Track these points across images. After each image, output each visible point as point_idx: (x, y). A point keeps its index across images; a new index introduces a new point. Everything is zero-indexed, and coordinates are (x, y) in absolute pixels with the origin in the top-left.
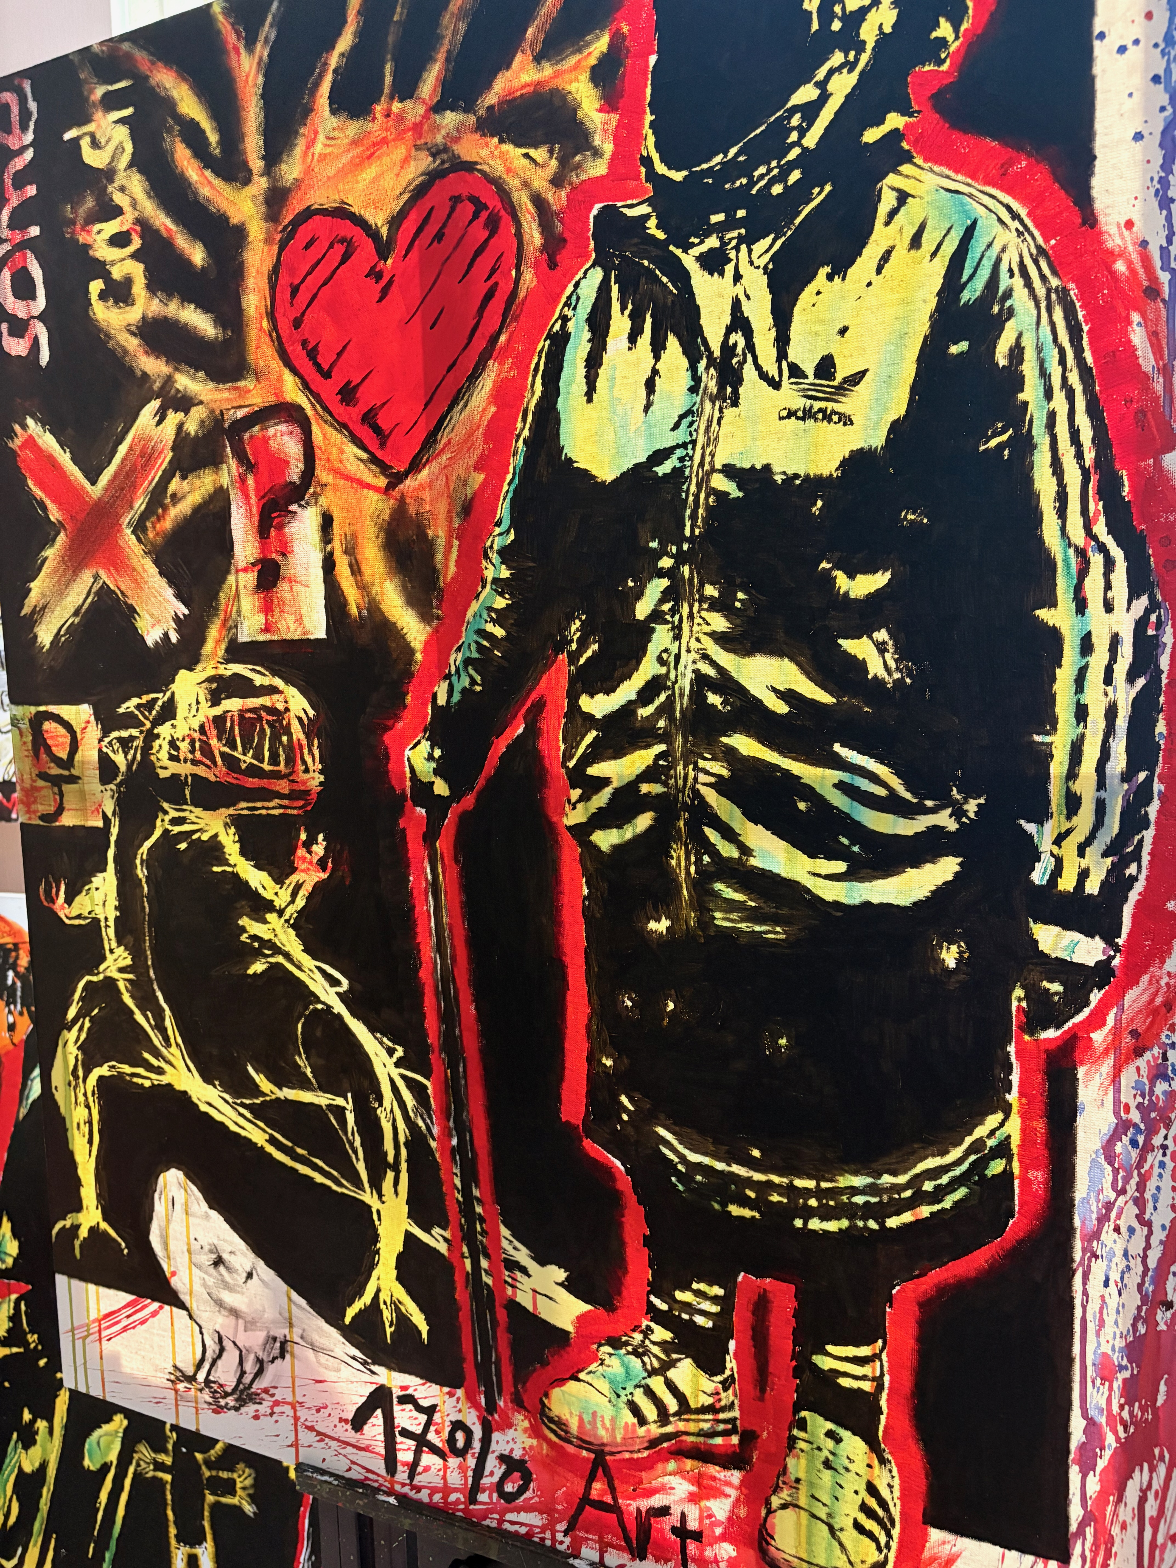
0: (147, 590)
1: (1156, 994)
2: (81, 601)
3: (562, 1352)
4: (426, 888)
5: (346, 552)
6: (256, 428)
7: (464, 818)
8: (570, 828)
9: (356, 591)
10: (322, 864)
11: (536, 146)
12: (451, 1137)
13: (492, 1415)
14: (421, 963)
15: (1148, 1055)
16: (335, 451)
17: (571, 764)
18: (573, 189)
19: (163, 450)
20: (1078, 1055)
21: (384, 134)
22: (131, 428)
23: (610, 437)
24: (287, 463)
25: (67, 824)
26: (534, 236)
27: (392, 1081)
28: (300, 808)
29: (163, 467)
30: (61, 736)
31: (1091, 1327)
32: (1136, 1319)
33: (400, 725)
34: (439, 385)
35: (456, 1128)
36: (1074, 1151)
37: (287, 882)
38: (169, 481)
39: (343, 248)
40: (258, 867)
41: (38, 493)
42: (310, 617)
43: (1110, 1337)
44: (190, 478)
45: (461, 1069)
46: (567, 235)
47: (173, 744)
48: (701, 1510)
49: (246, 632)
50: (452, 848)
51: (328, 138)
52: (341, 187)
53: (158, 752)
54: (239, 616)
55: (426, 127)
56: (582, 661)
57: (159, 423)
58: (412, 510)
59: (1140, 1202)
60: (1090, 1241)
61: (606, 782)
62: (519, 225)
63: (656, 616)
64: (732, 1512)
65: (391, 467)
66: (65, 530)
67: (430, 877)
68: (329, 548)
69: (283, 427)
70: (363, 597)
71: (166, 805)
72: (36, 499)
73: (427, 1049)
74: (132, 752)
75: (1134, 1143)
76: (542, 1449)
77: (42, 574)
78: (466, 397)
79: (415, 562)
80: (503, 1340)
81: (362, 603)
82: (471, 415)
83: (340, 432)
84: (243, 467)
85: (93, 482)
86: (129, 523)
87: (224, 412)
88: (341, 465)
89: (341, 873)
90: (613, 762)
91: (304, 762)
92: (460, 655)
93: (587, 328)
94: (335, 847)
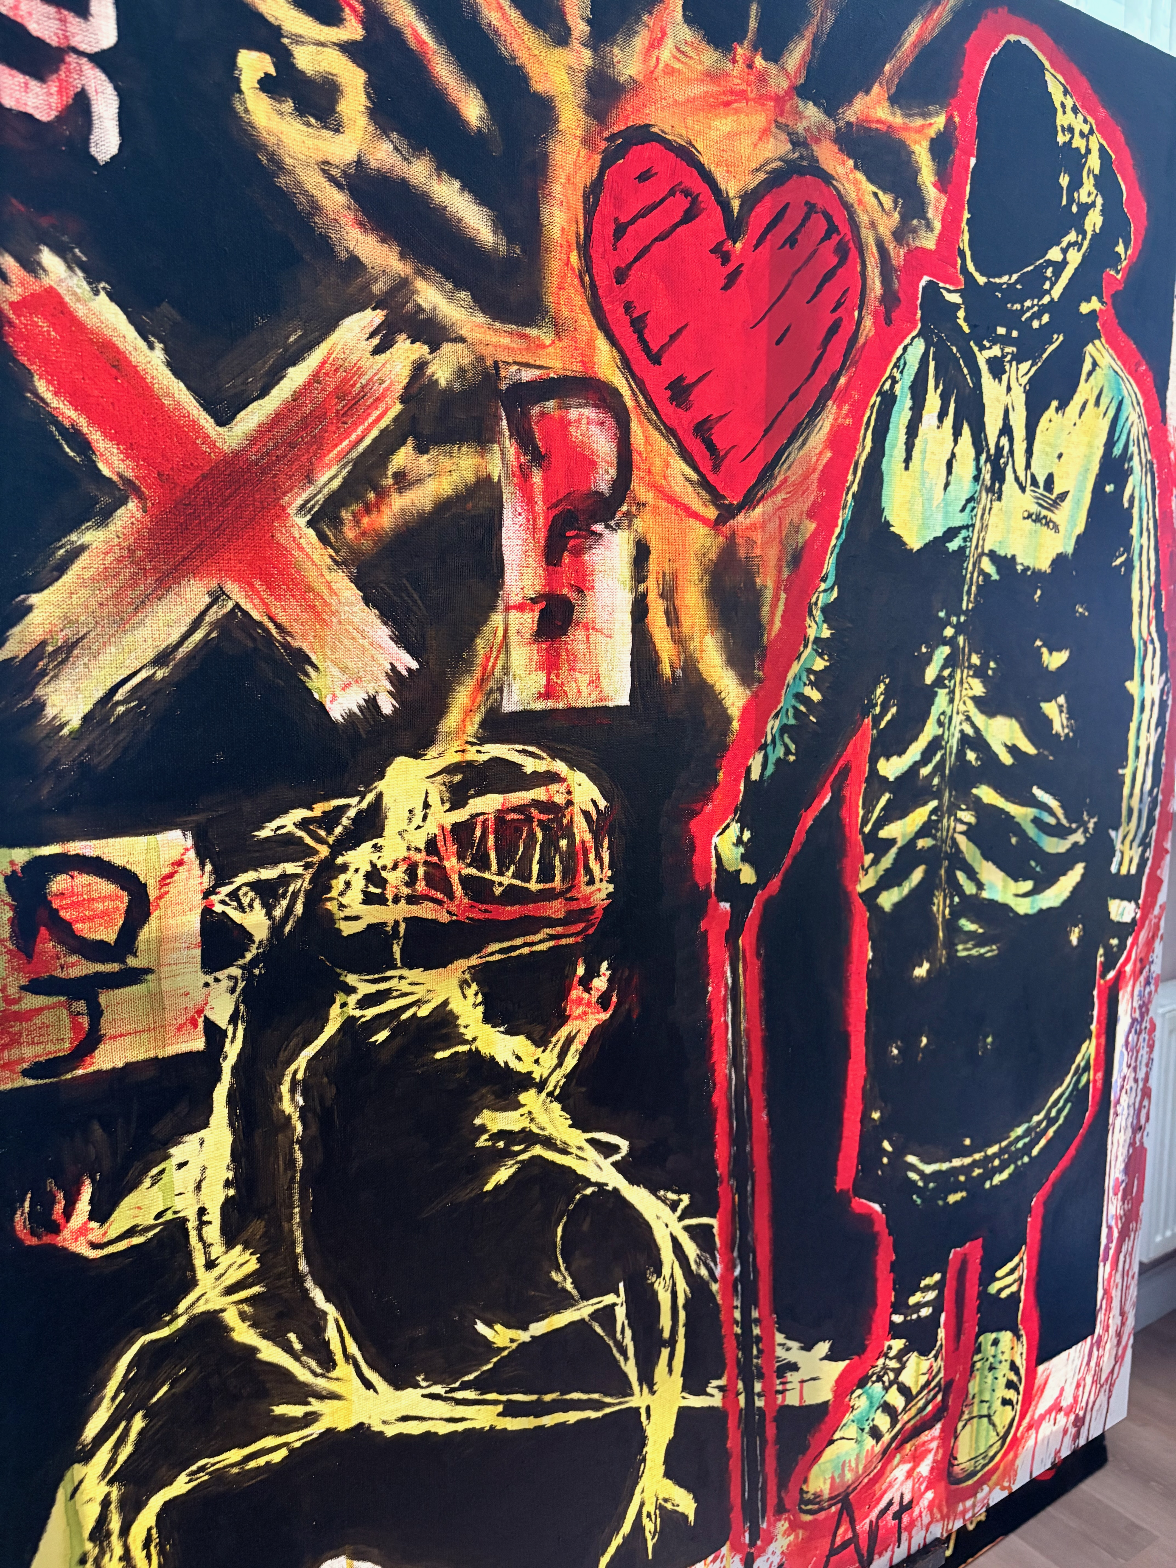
0: (335, 626)
1: (1150, 931)
2: (175, 637)
3: (822, 1426)
4: (725, 995)
5: (663, 596)
6: (551, 404)
7: (768, 905)
8: (861, 895)
9: (671, 646)
10: (604, 1001)
11: (885, 190)
12: (733, 1268)
13: (755, 1545)
14: (715, 1085)
15: (1144, 972)
16: (658, 462)
17: (867, 830)
18: (910, 251)
19: (383, 396)
20: (1120, 984)
21: (744, 87)
22: (318, 342)
23: (918, 508)
24: (594, 464)
25: (107, 1066)
26: (875, 283)
27: (674, 1240)
28: (578, 934)
29: (383, 424)
30: (103, 899)
31: (1113, 1163)
32: (1129, 1146)
33: (710, 806)
34: (780, 413)
35: (739, 1256)
36: (1114, 1050)
37: (554, 1039)
38: (393, 450)
39: (686, 203)
40: (511, 1032)
41: (67, 412)
42: (609, 677)
43: (1119, 1165)
44: (433, 452)
45: (749, 1188)
46: (901, 295)
47: (374, 876)
48: (914, 1480)
49: (515, 697)
50: (754, 941)
51: (678, 49)
52: (690, 121)
53: (342, 894)
54: (507, 674)
55: (788, 106)
56: (883, 724)
57: (378, 350)
58: (742, 553)
59: (1135, 1069)
60: (1116, 1106)
61: (892, 842)
62: (864, 265)
63: (939, 681)
64: (933, 1461)
65: (724, 497)
66: (141, 497)
67: (730, 981)
68: (641, 588)
69: (590, 413)
70: (679, 653)
71: (351, 979)
72: (58, 424)
73: (716, 1182)
74: (284, 903)
75: (1136, 1031)
76: (798, 1539)
77: (66, 577)
78: (805, 434)
79: (739, 614)
80: (771, 1455)
81: (676, 660)
82: (807, 455)
83: (666, 438)
84: (525, 454)
85: (223, 420)
86: (302, 507)
87: (501, 364)
88: (664, 482)
89: (627, 1006)
90: (899, 822)
91: (588, 871)
92: (777, 722)
93: (909, 396)
94: (622, 973)
